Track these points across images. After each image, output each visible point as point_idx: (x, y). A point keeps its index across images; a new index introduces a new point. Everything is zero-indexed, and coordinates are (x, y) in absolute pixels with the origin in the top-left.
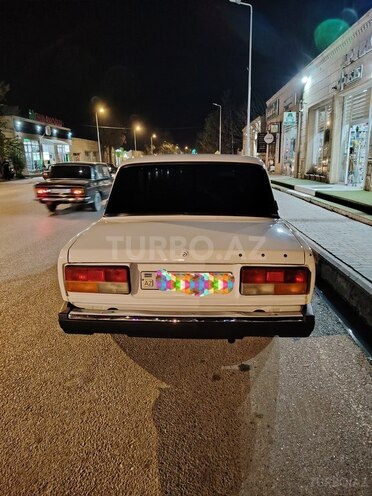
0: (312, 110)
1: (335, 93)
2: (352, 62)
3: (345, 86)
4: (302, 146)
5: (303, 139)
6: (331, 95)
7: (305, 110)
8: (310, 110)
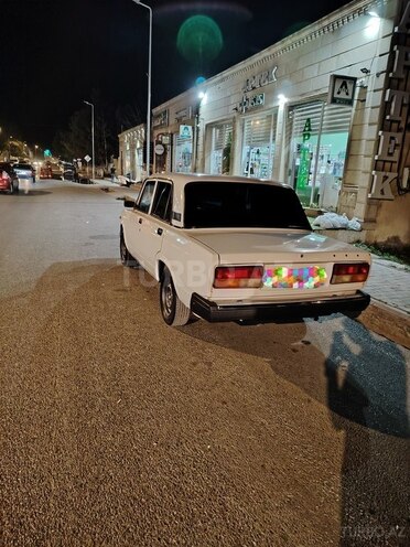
0: (209, 127)
1: (236, 114)
2: (254, 88)
3: (246, 109)
4: (199, 162)
5: (200, 155)
6: (232, 116)
7: (202, 126)
8: (207, 126)
